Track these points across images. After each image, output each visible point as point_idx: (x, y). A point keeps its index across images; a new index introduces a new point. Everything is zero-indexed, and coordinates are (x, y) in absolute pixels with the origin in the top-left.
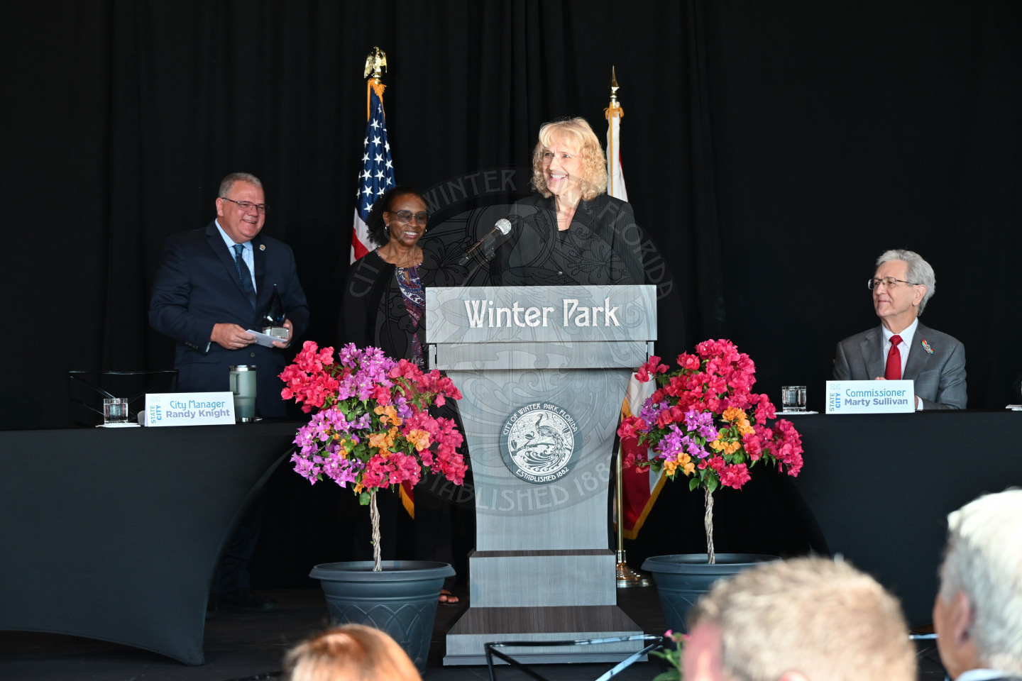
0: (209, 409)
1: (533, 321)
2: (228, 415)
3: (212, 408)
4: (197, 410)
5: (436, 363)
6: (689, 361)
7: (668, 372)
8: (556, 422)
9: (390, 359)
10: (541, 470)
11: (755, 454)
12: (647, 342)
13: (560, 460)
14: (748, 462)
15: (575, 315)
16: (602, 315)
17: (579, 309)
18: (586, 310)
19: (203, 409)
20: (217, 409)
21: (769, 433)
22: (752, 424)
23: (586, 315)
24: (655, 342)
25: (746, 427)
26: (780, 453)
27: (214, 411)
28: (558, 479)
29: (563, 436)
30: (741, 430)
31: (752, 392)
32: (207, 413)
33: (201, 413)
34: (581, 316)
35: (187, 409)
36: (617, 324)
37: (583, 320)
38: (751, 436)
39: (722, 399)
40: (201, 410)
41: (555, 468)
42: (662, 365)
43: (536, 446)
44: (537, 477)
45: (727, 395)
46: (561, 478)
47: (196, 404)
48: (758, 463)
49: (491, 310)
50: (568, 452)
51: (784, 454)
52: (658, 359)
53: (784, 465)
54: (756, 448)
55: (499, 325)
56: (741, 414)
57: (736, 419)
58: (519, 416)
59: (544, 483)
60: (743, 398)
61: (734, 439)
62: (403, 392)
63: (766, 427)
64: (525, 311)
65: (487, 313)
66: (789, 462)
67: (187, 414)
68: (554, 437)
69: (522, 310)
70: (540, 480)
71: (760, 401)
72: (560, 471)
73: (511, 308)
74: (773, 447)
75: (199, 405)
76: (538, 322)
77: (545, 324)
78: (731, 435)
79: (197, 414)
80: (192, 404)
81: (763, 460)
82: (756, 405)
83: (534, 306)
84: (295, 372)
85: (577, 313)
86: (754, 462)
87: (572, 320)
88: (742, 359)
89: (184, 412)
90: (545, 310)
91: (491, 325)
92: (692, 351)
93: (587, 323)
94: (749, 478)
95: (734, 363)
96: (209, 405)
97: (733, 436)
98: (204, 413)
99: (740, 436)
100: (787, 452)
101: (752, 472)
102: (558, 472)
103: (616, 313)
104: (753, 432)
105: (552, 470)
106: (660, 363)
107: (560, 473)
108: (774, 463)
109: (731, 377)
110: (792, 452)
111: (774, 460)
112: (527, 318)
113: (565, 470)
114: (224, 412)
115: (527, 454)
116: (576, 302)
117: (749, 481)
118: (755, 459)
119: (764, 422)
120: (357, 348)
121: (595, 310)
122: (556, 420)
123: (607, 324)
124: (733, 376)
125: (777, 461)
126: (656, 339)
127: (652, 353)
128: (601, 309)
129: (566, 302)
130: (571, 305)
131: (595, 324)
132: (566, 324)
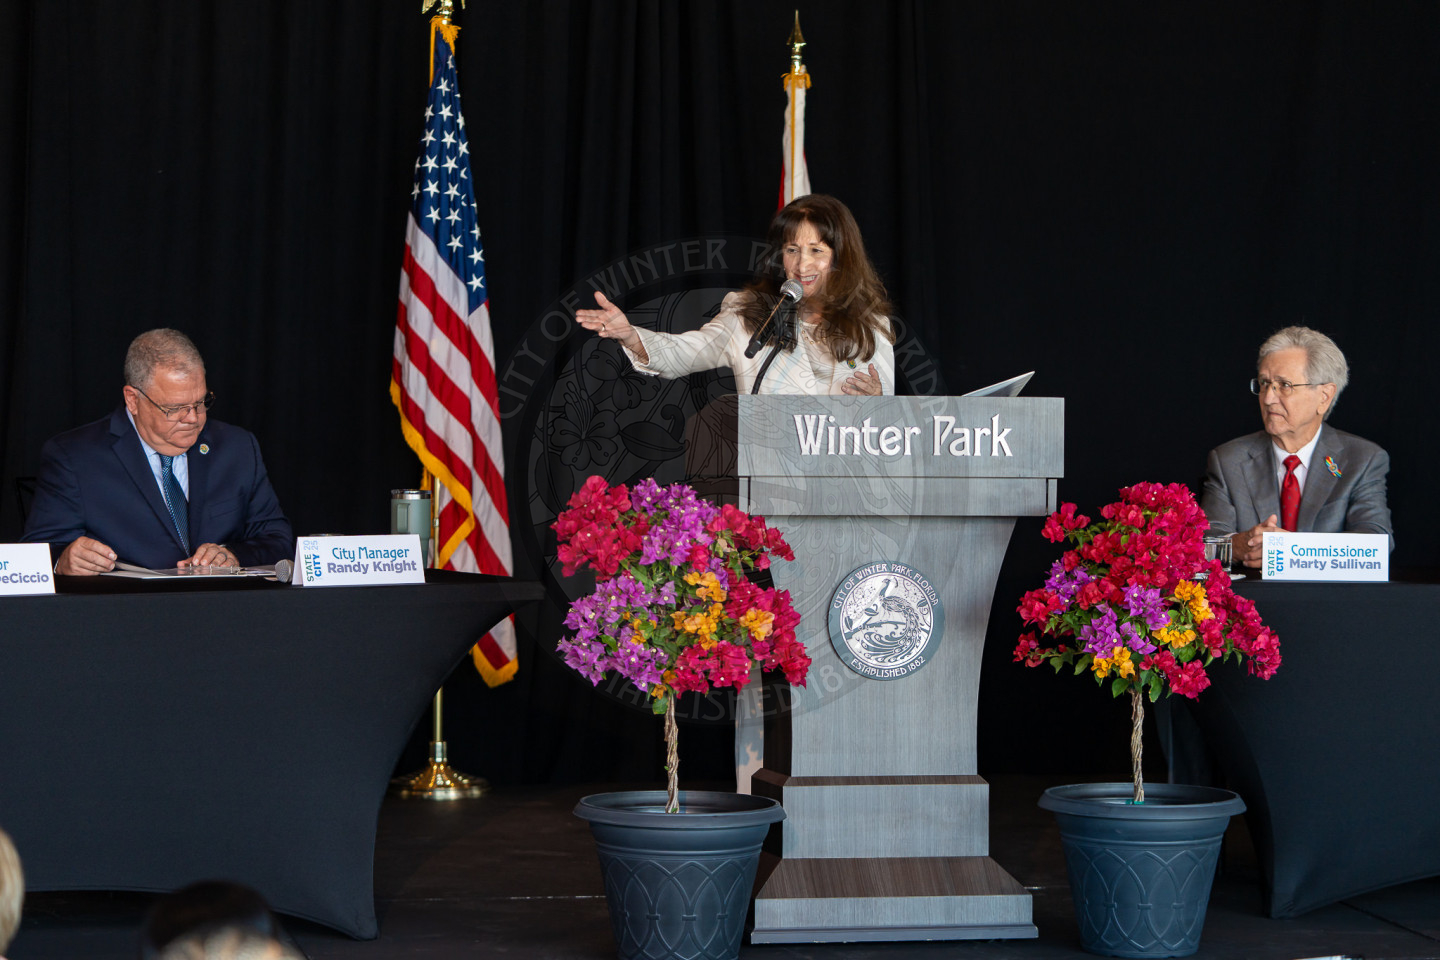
0: (388, 561)
1: (892, 446)
2: (415, 569)
3: (392, 559)
4: (370, 562)
6: (1133, 514)
7: (1088, 527)
8: (911, 593)
10: (886, 660)
11: (1215, 647)
12: (1047, 480)
13: (913, 646)
14: (1204, 658)
15: (950, 440)
16: (988, 441)
17: (956, 431)
18: (967, 432)
19: (379, 559)
20: (399, 560)
23: (967, 439)
25: (1203, 610)
26: (1253, 648)
27: (394, 563)
28: (909, 673)
29: (917, 611)
30: (1196, 613)
32: (384, 565)
33: (376, 567)
34: (960, 441)
35: (357, 559)
36: (1010, 454)
37: (961, 447)
38: (1211, 622)
40: (377, 560)
41: (906, 658)
42: (1081, 517)
43: (879, 625)
44: (880, 669)
46: (913, 672)
47: (369, 553)
48: (1217, 660)
49: (832, 430)
50: (924, 635)
51: (1258, 649)
52: (1073, 507)
54: (1217, 639)
55: (843, 451)
56: (1199, 593)
57: (1192, 598)
58: (857, 581)
59: (890, 679)
60: (1197, 568)
61: (1187, 626)
63: (1219, 606)
64: (881, 431)
65: (827, 433)
66: (1263, 659)
67: (357, 568)
68: (905, 613)
69: (877, 430)
70: (885, 674)
71: (1211, 570)
72: (913, 662)
73: (860, 426)
75: (373, 554)
76: (898, 449)
77: (908, 452)
78: (1182, 620)
79: (371, 568)
80: (363, 553)
81: (1224, 656)
83: (893, 425)
85: (953, 436)
86: (1213, 659)
87: (946, 447)
89: (352, 564)
90: (909, 432)
91: (833, 452)
93: (966, 452)
94: (1209, 682)
96: (387, 554)
97: (1186, 622)
98: (381, 566)
99: (1196, 622)
100: (1262, 646)
102: (909, 664)
103: (1008, 438)
104: (1212, 616)
105: (901, 661)
106: (1077, 513)
107: (912, 665)
108: (1240, 661)
110: (1269, 645)
111: (1240, 658)
112: (884, 442)
113: (920, 660)
114: (408, 564)
115: (867, 636)
116: (952, 420)
118: (1215, 655)
121: (979, 433)
122: (908, 588)
123: (995, 453)
125: (1245, 658)
126: (1061, 475)
128: (987, 431)
129: (939, 419)
130: (945, 425)
131: (978, 453)
132: (937, 452)
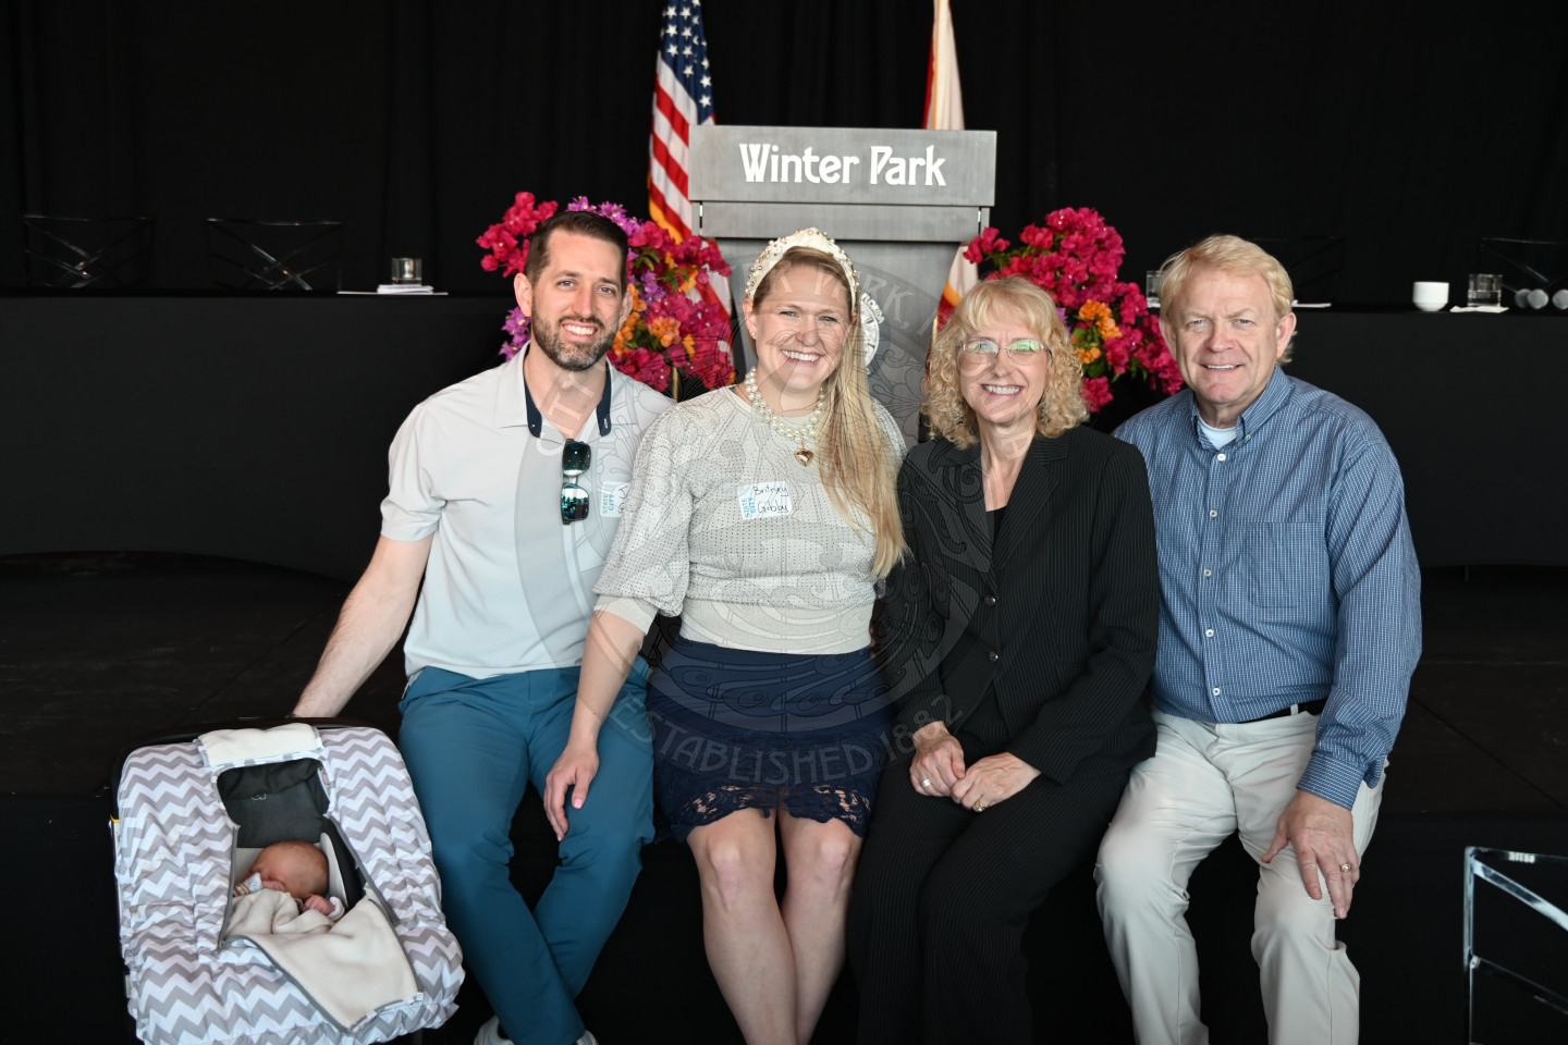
1: (831, 174)
5: (701, 226)
6: (1040, 236)
7: (1008, 250)
9: (634, 221)
11: (1119, 365)
12: (981, 208)
14: (1109, 373)
15: (885, 170)
16: (921, 170)
17: (893, 161)
21: (1138, 335)
22: (1119, 322)
23: (901, 169)
24: (991, 208)
25: (1110, 329)
26: (1155, 365)
30: (1103, 333)
31: (1118, 281)
34: (895, 170)
36: (942, 182)
37: (896, 176)
38: (1118, 340)
39: (1079, 289)
42: (1001, 241)
45: (1087, 284)
48: (1122, 377)
49: (775, 158)
51: (1158, 367)
52: (994, 232)
53: (1159, 381)
54: (1122, 357)
55: (785, 179)
56: (1105, 310)
57: (1097, 318)
60: (1108, 289)
61: (1094, 344)
62: (651, 266)
63: (1134, 327)
64: (820, 161)
65: (769, 160)
66: (1167, 376)
69: (816, 159)
71: (1127, 293)
73: (802, 156)
74: (1145, 356)
76: (836, 177)
77: (846, 180)
78: (1089, 338)
81: (1128, 372)
82: (1122, 298)
83: (832, 154)
84: (499, 233)
85: (888, 166)
86: (1118, 375)
87: (881, 176)
88: (1109, 237)
91: (774, 178)
92: (1042, 224)
93: (901, 181)
94: (1110, 397)
95: (1099, 241)
97: (1092, 340)
99: (1101, 340)
101: (1113, 388)
103: (941, 168)
104: (1119, 334)
106: (997, 237)
108: (1145, 378)
109: (1092, 260)
111: (1145, 376)
112: (823, 170)
116: (888, 150)
117: (1110, 402)
118: (1120, 371)
119: (1133, 321)
120: (590, 205)
121: (913, 162)
123: (929, 182)
124: (1096, 259)
125: (1149, 375)
126: (992, 203)
127: (986, 223)
129: (875, 150)
130: (881, 155)
131: (912, 181)
132: (874, 180)
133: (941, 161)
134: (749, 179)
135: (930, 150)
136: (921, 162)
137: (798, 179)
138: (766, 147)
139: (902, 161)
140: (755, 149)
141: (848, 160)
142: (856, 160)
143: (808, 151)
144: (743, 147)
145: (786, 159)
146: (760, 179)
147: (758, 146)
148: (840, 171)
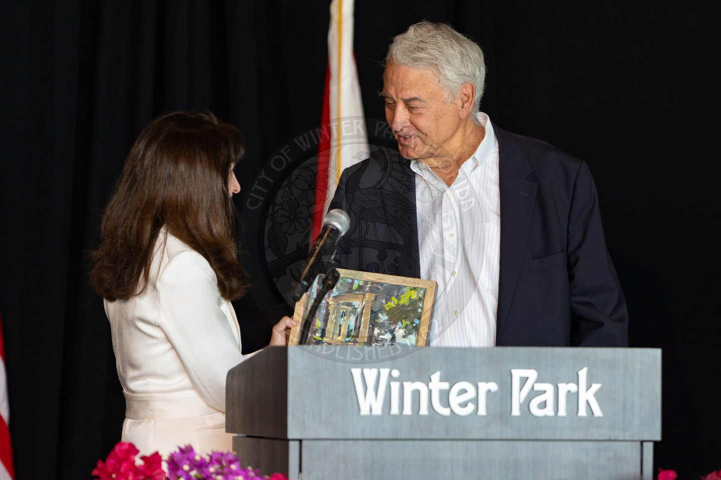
1: (464, 405)
5: (300, 470)
12: (643, 442)
15: (529, 399)
16: (573, 398)
17: (539, 387)
23: (549, 397)
24: (656, 444)
34: (541, 398)
36: (598, 412)
37: (543, 405)
49: (395, 386)
55: (407, 411)
64: (451, 387)
65: (389, 388)
69: (445, 386)
73: (428, 381)
76: (471, 407)
77: (483, 411)
83: (466, 380)
85: (533, 394)
87: (525, 406)
91: (395, 410)
93: (549, 411)
103: (597, 395)
112: (454, 400)
116: (532, 374)
121: (563, 388)
123: (582, 412)
126: (658, 437)
127: (649, 462)
129: (517, 374)
130: (524, 381)
131: (562, 412)
132: (516, 412)
133: (596, 387)
134: (365, 411)
135: (583, 374)
136: (572, 387)
137: (424, 411)
138: (385, 372)
139: (549, 388)
140: (371, 374)
141: (484, 387)
142: (493, 386)
143: (436, 377)
144: (356, 372)
145: (409, 387)
146: (377, 411)
147: (374, 371)
148: (475, 401)
